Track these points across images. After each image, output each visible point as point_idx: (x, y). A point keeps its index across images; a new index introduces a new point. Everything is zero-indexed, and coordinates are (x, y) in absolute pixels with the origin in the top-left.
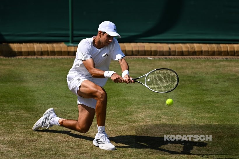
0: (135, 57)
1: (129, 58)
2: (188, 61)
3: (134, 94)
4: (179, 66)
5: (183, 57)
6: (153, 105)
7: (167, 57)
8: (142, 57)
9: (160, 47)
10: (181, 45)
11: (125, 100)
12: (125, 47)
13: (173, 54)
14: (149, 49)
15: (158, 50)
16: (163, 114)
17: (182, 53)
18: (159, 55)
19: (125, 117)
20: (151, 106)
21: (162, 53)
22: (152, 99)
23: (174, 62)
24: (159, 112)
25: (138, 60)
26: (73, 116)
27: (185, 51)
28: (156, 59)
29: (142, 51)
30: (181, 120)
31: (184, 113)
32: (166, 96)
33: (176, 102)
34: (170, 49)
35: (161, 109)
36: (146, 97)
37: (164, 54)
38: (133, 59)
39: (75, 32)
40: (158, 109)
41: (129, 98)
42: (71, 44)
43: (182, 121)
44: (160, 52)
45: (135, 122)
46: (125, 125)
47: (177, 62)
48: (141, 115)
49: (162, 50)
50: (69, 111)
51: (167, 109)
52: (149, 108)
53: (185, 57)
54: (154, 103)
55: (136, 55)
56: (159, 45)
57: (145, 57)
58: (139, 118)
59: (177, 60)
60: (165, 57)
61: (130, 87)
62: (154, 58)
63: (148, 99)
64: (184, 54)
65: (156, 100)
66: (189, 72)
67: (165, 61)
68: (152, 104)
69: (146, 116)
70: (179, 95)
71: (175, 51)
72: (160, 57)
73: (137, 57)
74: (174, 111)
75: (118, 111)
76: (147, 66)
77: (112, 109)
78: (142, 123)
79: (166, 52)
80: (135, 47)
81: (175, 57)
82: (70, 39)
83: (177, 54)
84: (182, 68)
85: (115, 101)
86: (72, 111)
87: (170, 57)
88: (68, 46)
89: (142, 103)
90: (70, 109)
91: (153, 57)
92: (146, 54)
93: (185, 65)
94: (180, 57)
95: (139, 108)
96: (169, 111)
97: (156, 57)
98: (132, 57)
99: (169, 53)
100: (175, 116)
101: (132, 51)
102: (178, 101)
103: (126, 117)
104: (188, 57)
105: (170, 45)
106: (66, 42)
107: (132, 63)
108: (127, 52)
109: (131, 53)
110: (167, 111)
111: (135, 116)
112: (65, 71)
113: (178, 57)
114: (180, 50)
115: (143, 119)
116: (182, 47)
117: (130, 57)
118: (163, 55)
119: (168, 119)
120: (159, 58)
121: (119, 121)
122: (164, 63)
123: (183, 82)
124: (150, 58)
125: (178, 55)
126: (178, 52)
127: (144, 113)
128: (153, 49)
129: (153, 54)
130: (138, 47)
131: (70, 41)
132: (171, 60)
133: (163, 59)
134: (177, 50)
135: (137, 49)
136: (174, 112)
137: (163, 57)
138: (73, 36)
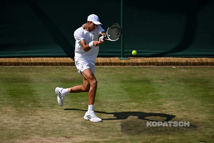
0: (164, 66)
1: (160, 67)
2: (198, 69)
3: (164, 91)
4: (193, 72)
5: (195, 66)
6: (175, 98)
7: (185, 66)
8: (169, 66)
9: (180, 60)
10: (194, 58)
11: (157, 95)
12: (157, 60)
13: (189, 64)
14: (173, 61)
15: (179, 62)
16: (182, 104)
17: (195, 64)
19: (157, 106)
20: (174, 98)
21: (182, 64)
22: (175, 94)
23: (190, 70)
24: (180, 102)
25: (166, 68)
26: (124, 105)
27: (197, 63)
28: (178, 68)
29: (168, 63)
30: (194, 108)
31: (196, 104)
32: (184, 92)
33: (191, 96)
34: (187, 61)
35: (181, 101)
36: (171, 93)
37: (183, 64)
38: (162, 68)
39: (125, 50)
40: (179, 101)
41: (161, 93)
42: (122, 58)
43: (195, 109)
44: (181, 63)
45: (164, 109)
46: (158, 111)
47: (192, 70)
48: (168, 105)
49: (182, 62)
50: (121, 102)
51: (185, 100)
52: (173, 100)
53: (197, 66)
54: (177, 97)
55: (165, 65)
56: (180, 58)
57: (170, 66)
58: (167, 107)
59: (192, 68)
60: (183, 66)
61: (161, 86)
62: (176, 67)
63: (173, 94)
64: (196, 65)
65: (178, 95)
66: (199, 76)
67: (184, 69)
68: (175, 97)
69: (171, 106)
70: (193, 91)
71: (190, 63)
72: (180, 66)
73: (166, 66)
74: (189, 102)
75: (153, 102)
76: (172, 73)
77: (149, 101)
78: (169, 110)
79: (184, 63)
80: (164, 60)
81: (190, 66)
82: (122, 54)
83: (191, 64)
84: (195, 74)
85: (151, 95)
86: (123, 102)
87: (187, 66)
88: (120, 59)
89: (169, 97)
90: (122, 101)
91: (175, 66)
92: (171, 64)
93: (197, 72)
94: (194, 66)
95: (166, 100)
96: (186, 102)
97: (178, 67)
98: (162, 66)
99: (187, 64)
100: (190, 105)
101: (162, 63)
102: (192, 96)
103: (158, 106)
104: (199, 66)
105: (187, 59)
106: (119, 56)
107: (162, 70)
108: (159, 63)
109: (161, 64)
110: (185, 102)
111: (164, 105)
112: (118, 75)
113: (192, 66)
114: (194, 62)
115: (169, 107)
116: (195, 60)
117: (160, 66)
118: (182, 65)
119: (186, 107)
120: (180, 67)
121: (154, 108)
122: (184, 71)
123: (195, 83)
124: (174, 67)
125: (192, 65)
126: (192, 63)
127: (170, 103)
128: (176, 61)
129: (176, 64)
130: (166, 60)
131: (122, 56)
132: (187, 68)
133: (182, 67)
134: (191, 62)
135: (166, 61)
136: (190, 103)
137: (182, 66)
138: (124, 53)
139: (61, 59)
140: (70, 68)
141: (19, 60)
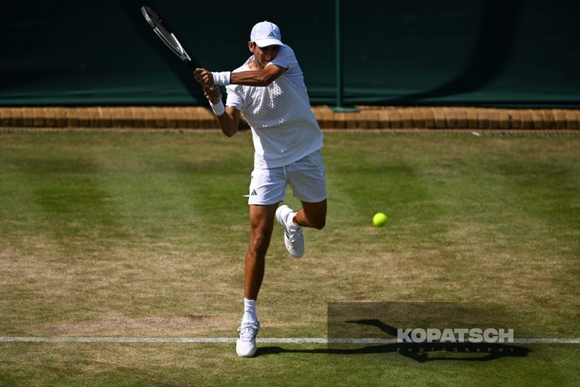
0: (450, 131)
1: (440, 133)
2: (541, 138)
3: (449, 195)
4: (527, 147)
5: (533, 131)
6: (481, 215)
7: (506, 131)
8: (463, 131)
9: (493, 114)
10: (531, 111)
11: (433, 206)
12: (432, 114)
13: (517, 125)
14: (474, 117)
15: (490, 119)
16: (498, 230)
17: (531, 125)
18: (493, 128)
19: (433, 235)
20: (478, 216)
21: (497, 125)
22: (479, 204)
23: (518, 140)
24: (492, 227)
25: (456, 136)
26: (343, 232)
27: (537, 122)
28: (486, 134)
29: (462, 121)
30: (531, 241)
31: (536, 230)
32: (504, 200)
33: (522, 209)
34: (510, 117)
35: (496, 222)
36: (470, 201)
37: (501, 126)
38: (445, 135)
39: (347, 90)
40: (490, 222)
41: (441, 202)
42: (339, 109)
43: (533, 243)
44: (494, 122)
45: (450, 244)
46: (434, 248)
47: (524, 140)
48: (461, 233)
49: (496, 118)
50: (337, 223)
51: (506, 221)
52: (475, 220)
53: (537, 131)
54: (483, 212)
55: (452, 128)
56: (492, 111)
57: (467, 131)
58: (458, 238)
59: (523, 136)
60: (502, 131)
61: (443, 183)
62: (484, 134)
63: (473, 204)
64: (536, 127)
65: (487, 207)
66: (543, 157)
67: (502, 138)
68: (480, 212)
69: (469, 234)
70: (527, 198)
71: (519, 122)
72: (494, 131)
73: (454, 131)
74: (518, 225)
75: (422, 225)
76: (471, 148)
77: (410, 221)
78: (463, 246)
79: (504, 122)
80: (450, 114)
81: (520, 131)
82: (338, 101)
83: (522, 126)
84: (532, 151)
85: (416, 207)
86: (342, 224)
87: (511, 131)
88: (335, 112)
89: (462, 212)
90: (339, 221)
91: (480, 131)
92: (470, 126)
93: (537, 146)
94: (528, 131)
95: (457, 220)
96: (509, 226)
97: (487, 132)
98: (445, 131)
99: (510, 125)
100: (519, 234)
101: (445, 122)
102: (525, 209)
103: (435, 235)
104: (541, 131)
105: (511, 112)
106: (331, 105)
107: (445, 141)
108: (436, 122)
109: (443, 125)
110: (506, 225)
111: (450, 233)
112: (329, 154)
113: (524, 131)
114: (528, 119)
115: (463, 239)
116: (531, 115)
117: (441, 131)
118: (499, 128)
119: (509, 240)
120: (492, 134)
121: (423, 242)
122: (503, 143)
123: (534, 176)
124: (476, 133)
125: (525, 128)
126: (525, 123)
127: (467, 229)
128: (481, 118)
129: (481, 126)
130: (456, 114)
131: (339, 104)
132: (512, 136)
133: (498, 134)
134: (522, 120)
135: (454, 117)
136: (519, 228)
137: (498, 131)
138: (343, 96)
139: (177, 110)
140: (202, 136)
141: (66, 113)
